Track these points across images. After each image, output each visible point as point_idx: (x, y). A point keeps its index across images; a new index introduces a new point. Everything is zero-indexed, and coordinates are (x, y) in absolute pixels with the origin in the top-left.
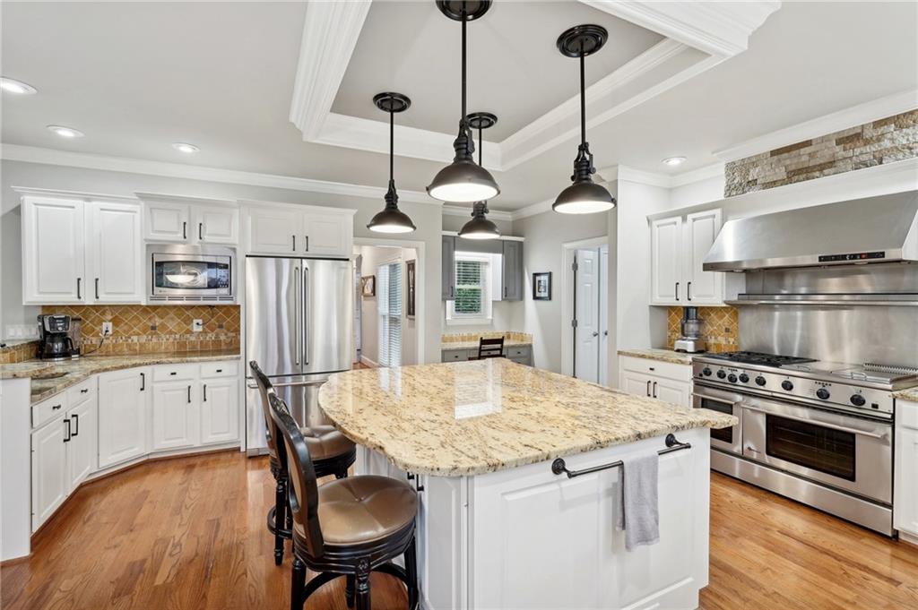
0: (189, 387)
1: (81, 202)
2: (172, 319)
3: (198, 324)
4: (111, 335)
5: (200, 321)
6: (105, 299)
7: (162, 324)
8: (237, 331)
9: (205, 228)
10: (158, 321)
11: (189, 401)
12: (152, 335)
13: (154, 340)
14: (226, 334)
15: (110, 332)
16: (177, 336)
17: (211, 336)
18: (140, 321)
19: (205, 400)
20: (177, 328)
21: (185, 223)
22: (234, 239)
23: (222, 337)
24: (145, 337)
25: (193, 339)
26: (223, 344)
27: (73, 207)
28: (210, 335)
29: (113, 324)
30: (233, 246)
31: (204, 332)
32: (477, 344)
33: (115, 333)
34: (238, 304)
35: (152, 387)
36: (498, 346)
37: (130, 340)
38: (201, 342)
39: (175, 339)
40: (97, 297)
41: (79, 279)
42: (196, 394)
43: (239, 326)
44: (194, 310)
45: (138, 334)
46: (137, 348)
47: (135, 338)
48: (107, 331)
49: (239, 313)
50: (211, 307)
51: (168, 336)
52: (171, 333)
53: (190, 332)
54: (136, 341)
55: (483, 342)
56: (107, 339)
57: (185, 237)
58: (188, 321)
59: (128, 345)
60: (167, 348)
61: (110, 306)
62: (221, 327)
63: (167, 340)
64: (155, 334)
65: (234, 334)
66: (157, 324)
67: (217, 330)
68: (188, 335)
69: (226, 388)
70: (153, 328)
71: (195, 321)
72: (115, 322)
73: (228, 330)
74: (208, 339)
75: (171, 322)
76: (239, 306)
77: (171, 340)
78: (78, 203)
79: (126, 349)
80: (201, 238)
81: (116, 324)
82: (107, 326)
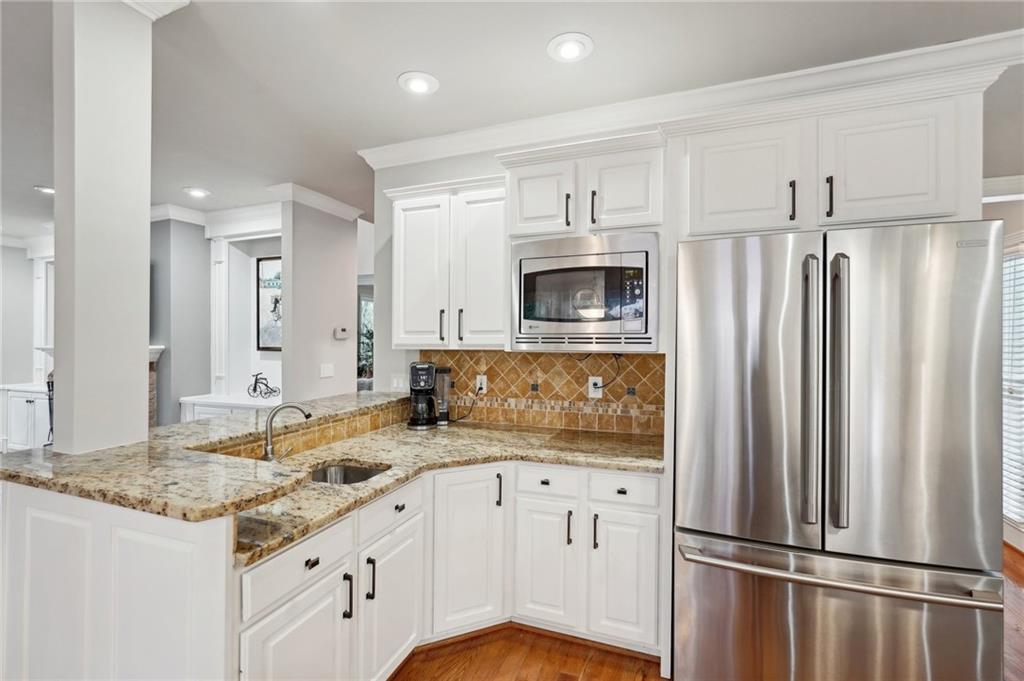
0: (570, 513)
1: (446, 196)
2: (559, 374)
3: (595, 384)
4: (486, 395)
5: (599, 380)
6: (472, 341)
7: (546, 382)
8: (659, 402)
9: (602, 198)
10: (540, 377)
11: (569, 541)
12: (533, 398)
13: (536, 407)
14: (640, 407)
15: (484, 391)
16: (566, 404)
17: (616, 408)
18: (519, 376)
19: (596, 546)
20: (565, 389)
21: (568, 196)
22: (654, 214)
23: (634, 412)
24: (524, 400)
25: (588, 410)
26: (634, 425)
27: (438, 206)
28: (614, 406)
29: (488, 379)
30: (653, 229)
31: (605, 400)
33: (490, 390)
34: (660, 352)
35: (515, 501)
37: (506, 404)
38: (601, 417)
39: (563, 409)
40: (461, 339)
41: (442, 311)
42: (582, 530)
43: (663, 393)
44: (590, 360)
45: (516, 396)
46: (515, 417)
47: (512, 401)
48: (481, 389)
49: (664, 366)
50: (617, 356)
51: (553, 402)
52: (557, 397)
53: (583, 398)
54: (513, 406)
56: (482, 400)
57: (568, 224)
58: (582, 379)
59: (505, 412)
60: (551, 423)
61: (484, 351)
62: (631, 392)
63: (553, 408)
64: (537, 397)
65: (653, 408)
66: (540, 382)
67: (626, 397)
68: (581, 404)
69: (635, 531)
70: (535, 387)
71: (592, 380)
72: (491, 375)
73: (644, 399)
74: (610, 412)
75: (557, 378)
76: (664, 355)
77: (558, 410)
78: (443, 199)
79: (501, 418)
80: (594, 221)
81: (491, 379)
82: (482, 380)
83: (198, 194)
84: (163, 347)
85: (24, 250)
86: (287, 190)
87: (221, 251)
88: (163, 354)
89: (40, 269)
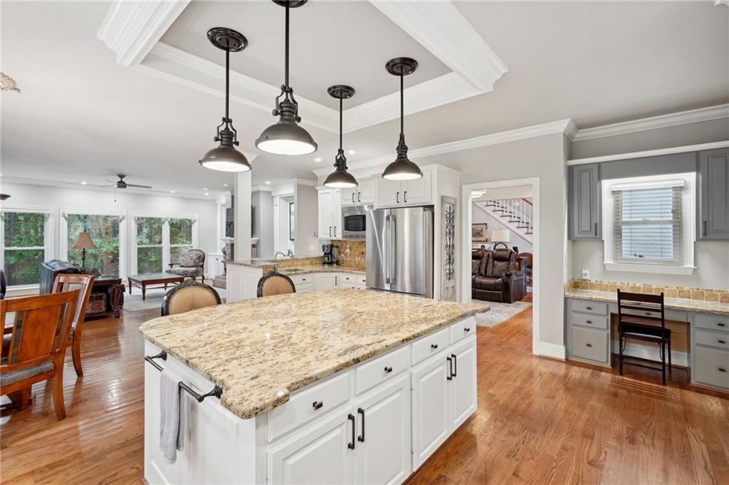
1: (331, 190)
4: (349, 256)
9: (361, 195)
21: (354, 194)
30: (372, 204)
32: (614, 297)
33: (350, 254)
35: (341, 284)
36: (658, 306)
37: (355, 259)
40: (335, 236)
41: (330, 227)
45: (358, 256)
46: (357, 263)
48: (347, 253)
54: (357, 260)
55: (622, 295)
56: (347, 257)
57: (354, 202)
59: (354, 262)
66: (364, 251)
70: (363, 253)
79: (353, 264)
80: (359, 201)
81: (351, 250)
82: (348, 250)
83: (268, 183)
84: (258, 239)
85: (215, 201)
86: (295, 180)
87: (277, 201)
88: (258, 241)
89: (219, 208)
